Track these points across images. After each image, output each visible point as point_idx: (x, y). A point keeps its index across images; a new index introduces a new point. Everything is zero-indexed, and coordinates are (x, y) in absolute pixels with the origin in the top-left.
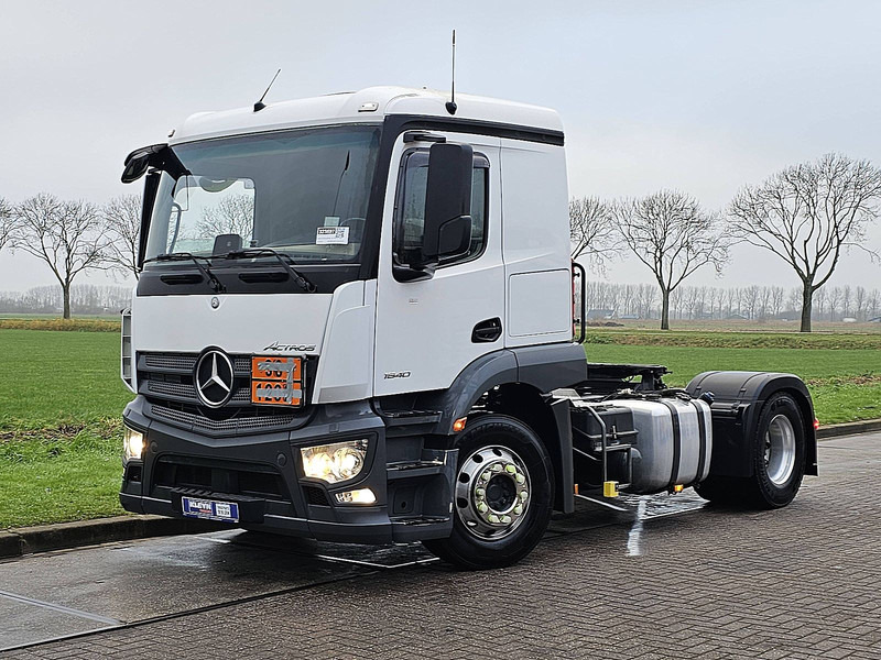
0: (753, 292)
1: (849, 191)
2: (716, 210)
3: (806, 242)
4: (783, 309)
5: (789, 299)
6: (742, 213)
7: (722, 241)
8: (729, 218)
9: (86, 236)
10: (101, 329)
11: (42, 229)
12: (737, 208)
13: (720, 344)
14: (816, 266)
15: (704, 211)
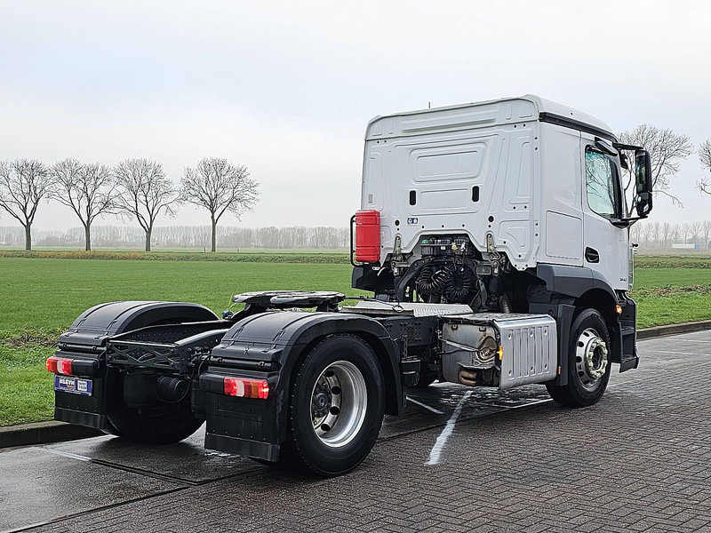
9: (103, 189)
10: (112, 258)
11: (69, 185)
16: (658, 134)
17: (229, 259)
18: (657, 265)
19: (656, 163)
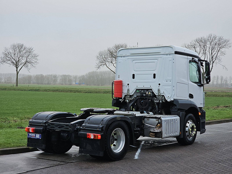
1: (216, 46)
16: (217, 38)
17: (25, 90)
18: (216, 96)
19: (216, 50)
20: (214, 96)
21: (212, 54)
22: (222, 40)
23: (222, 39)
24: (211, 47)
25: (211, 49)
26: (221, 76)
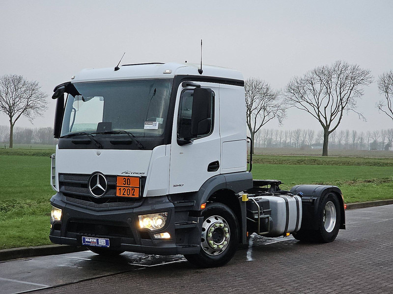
0: (298, 132)
1: (348, 82)
2: (279, 90)
3: (325, 108)
4: (313, 142)
5: (317, 137)
6: (292, 91)
7: (282, 106)
8: (286, 94)
12: (290, 89)
13: (281, 162)
14: (331, 121)
15: (273, 90)
17: (25, 155)
18: (348, 164)
19: (347, 88)
20: (344, 164)
21: (340, 93)
22: (358, 72)
23: (357, 70)
24: (339, 82)
25: (339, 86)
26: (353, 131)
